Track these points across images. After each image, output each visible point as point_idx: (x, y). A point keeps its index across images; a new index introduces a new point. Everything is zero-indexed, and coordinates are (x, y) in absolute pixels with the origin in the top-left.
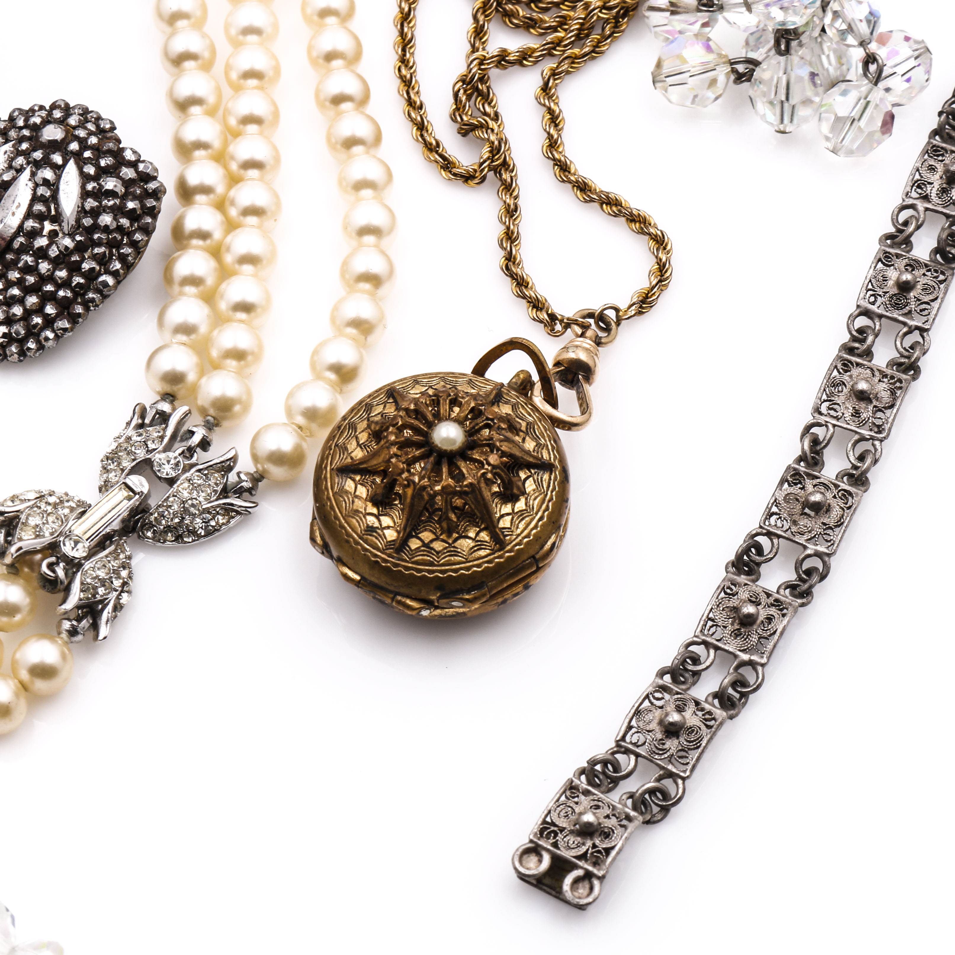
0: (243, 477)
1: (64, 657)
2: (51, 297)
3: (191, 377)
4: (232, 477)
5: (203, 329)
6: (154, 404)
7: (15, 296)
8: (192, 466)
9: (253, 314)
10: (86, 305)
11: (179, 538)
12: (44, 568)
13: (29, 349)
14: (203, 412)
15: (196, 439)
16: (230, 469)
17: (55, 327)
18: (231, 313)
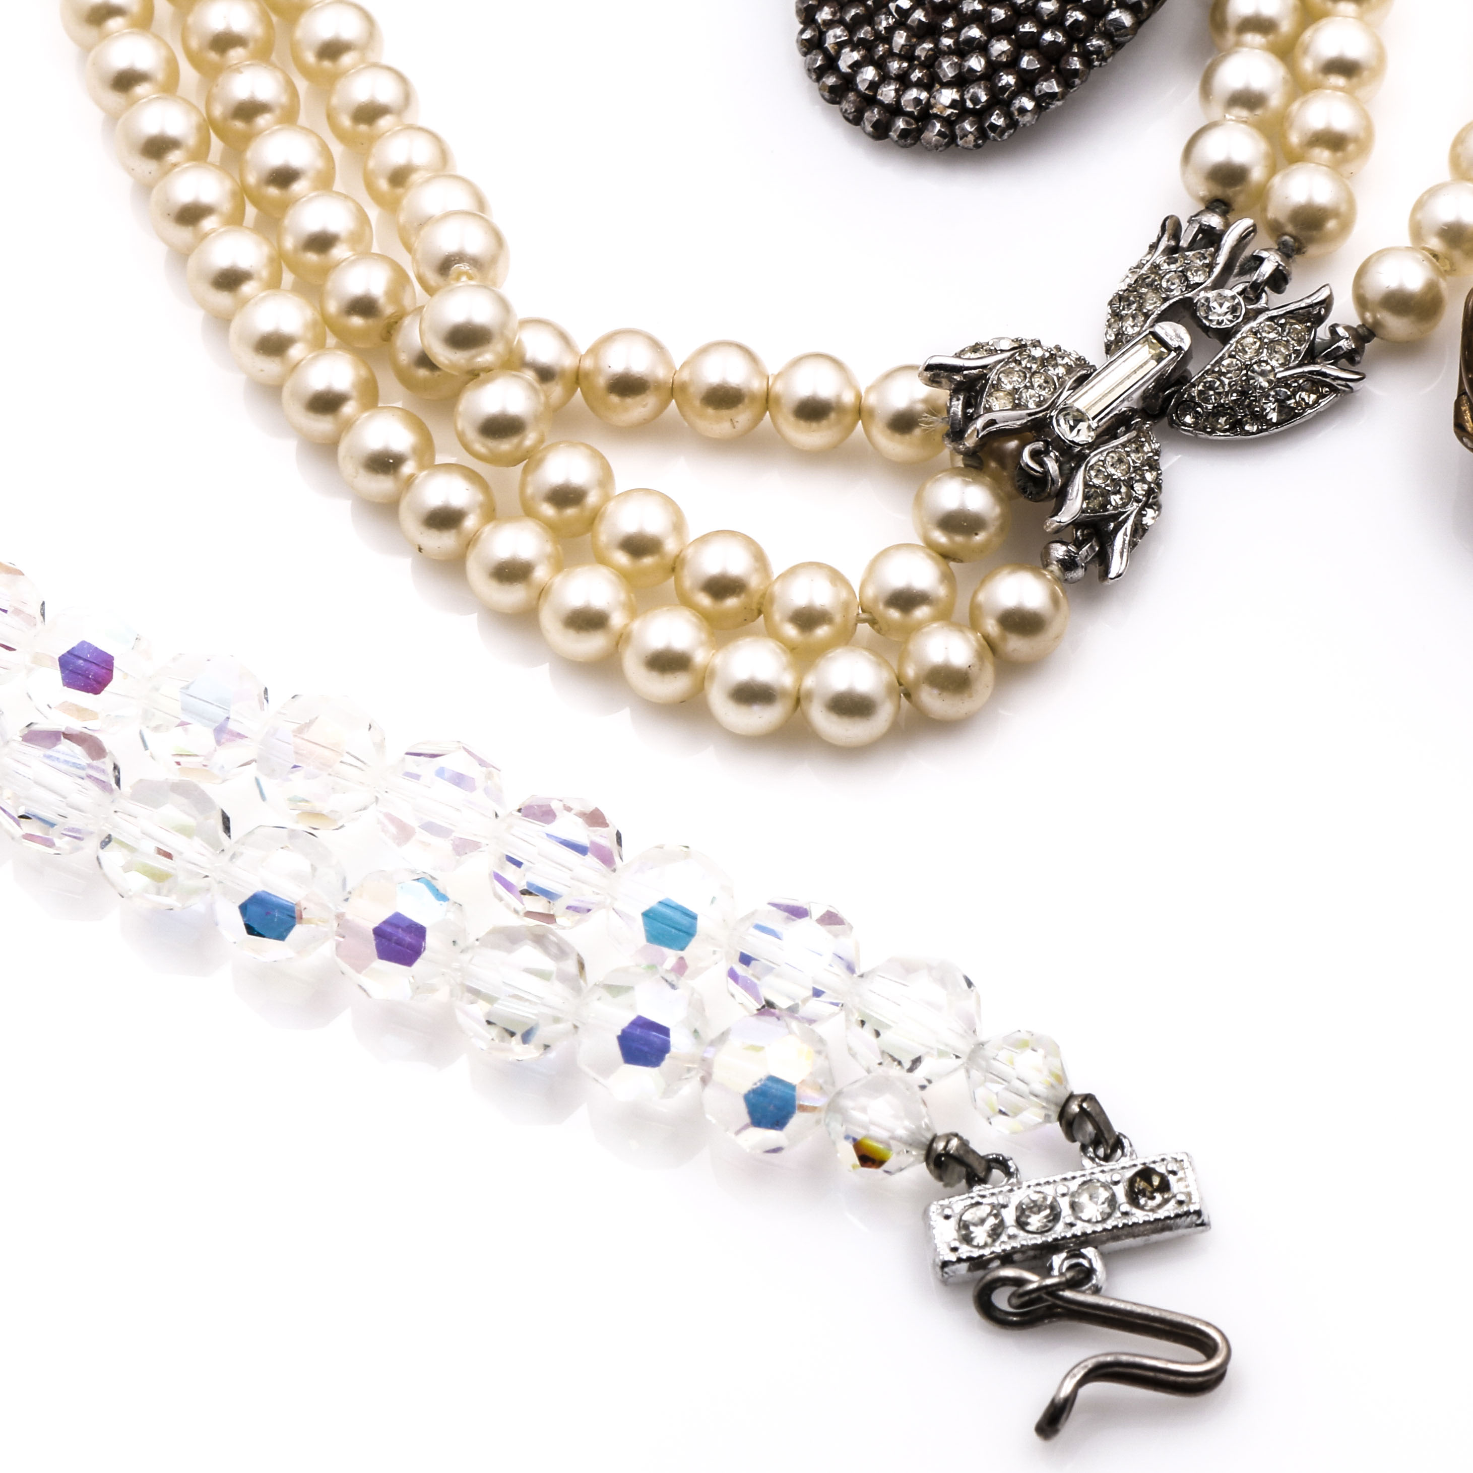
0: (1341, 331)
1: (1055, 600)
2: (1030, 43)
3: (1257, 175)
4: (1322, 333)
5: (1275, 101)
6: (1196, 216)
7: (974, 39)
8: (1260, 312)
9: (1355, 80)
10: (1086, 57)
11: (1236, 426)
13: (993, 127)
14: (1276, 229)
15: (1267, 269)
16: (1320, 320)
17: (1037, 91)
18: (1320, 76)
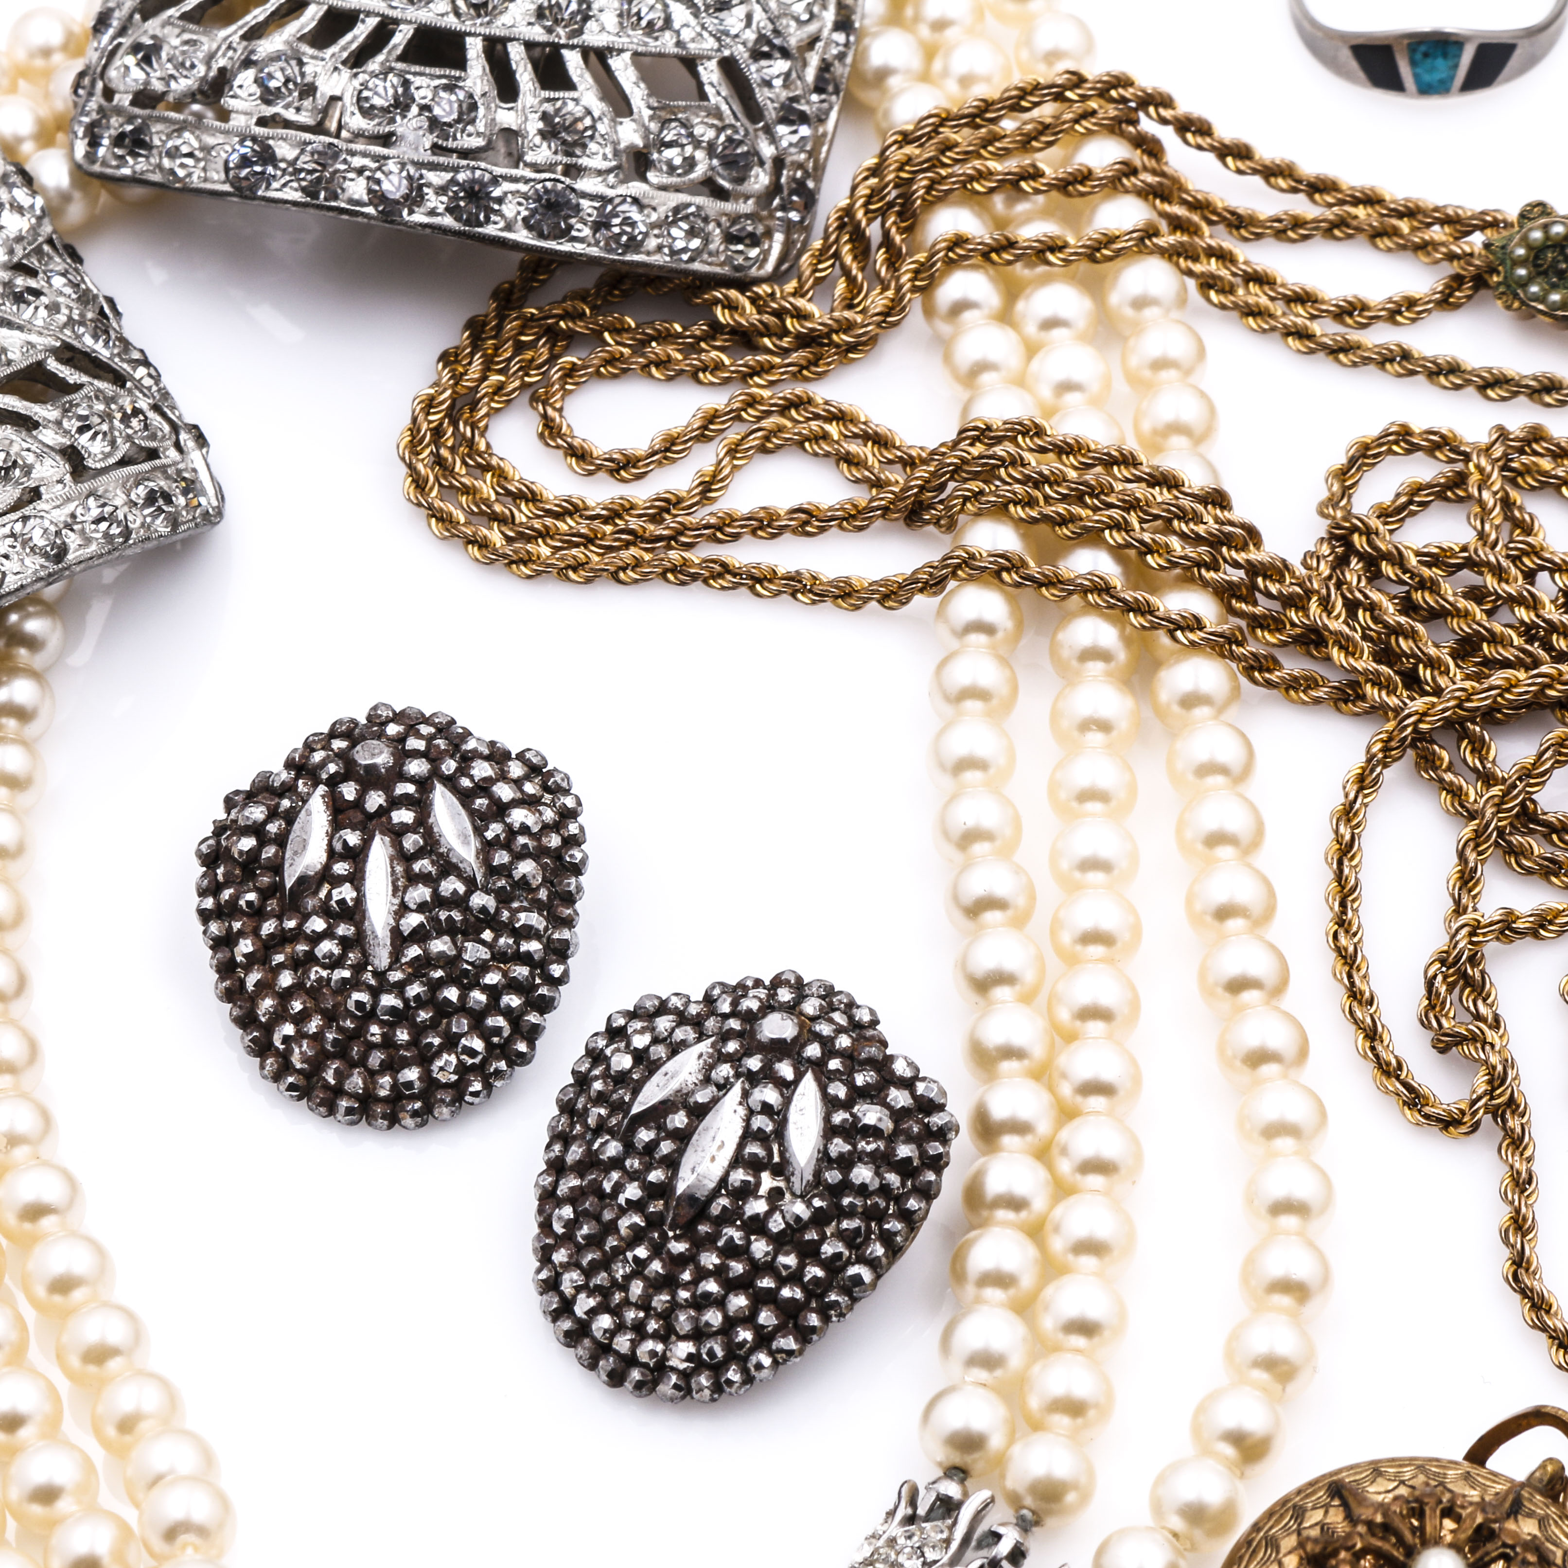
2: (769, 1298)
3: (996, 1442)
5: (1015, 1362)
6: (934, 1483)
7: (711, 1294)
9: (1096, 1340)
10: (825, 1312)
13: (730, 1383)
14: (1015, 1500)
15: (1004, 1548)
17: (774, 1347)
18: (1061, 1336)
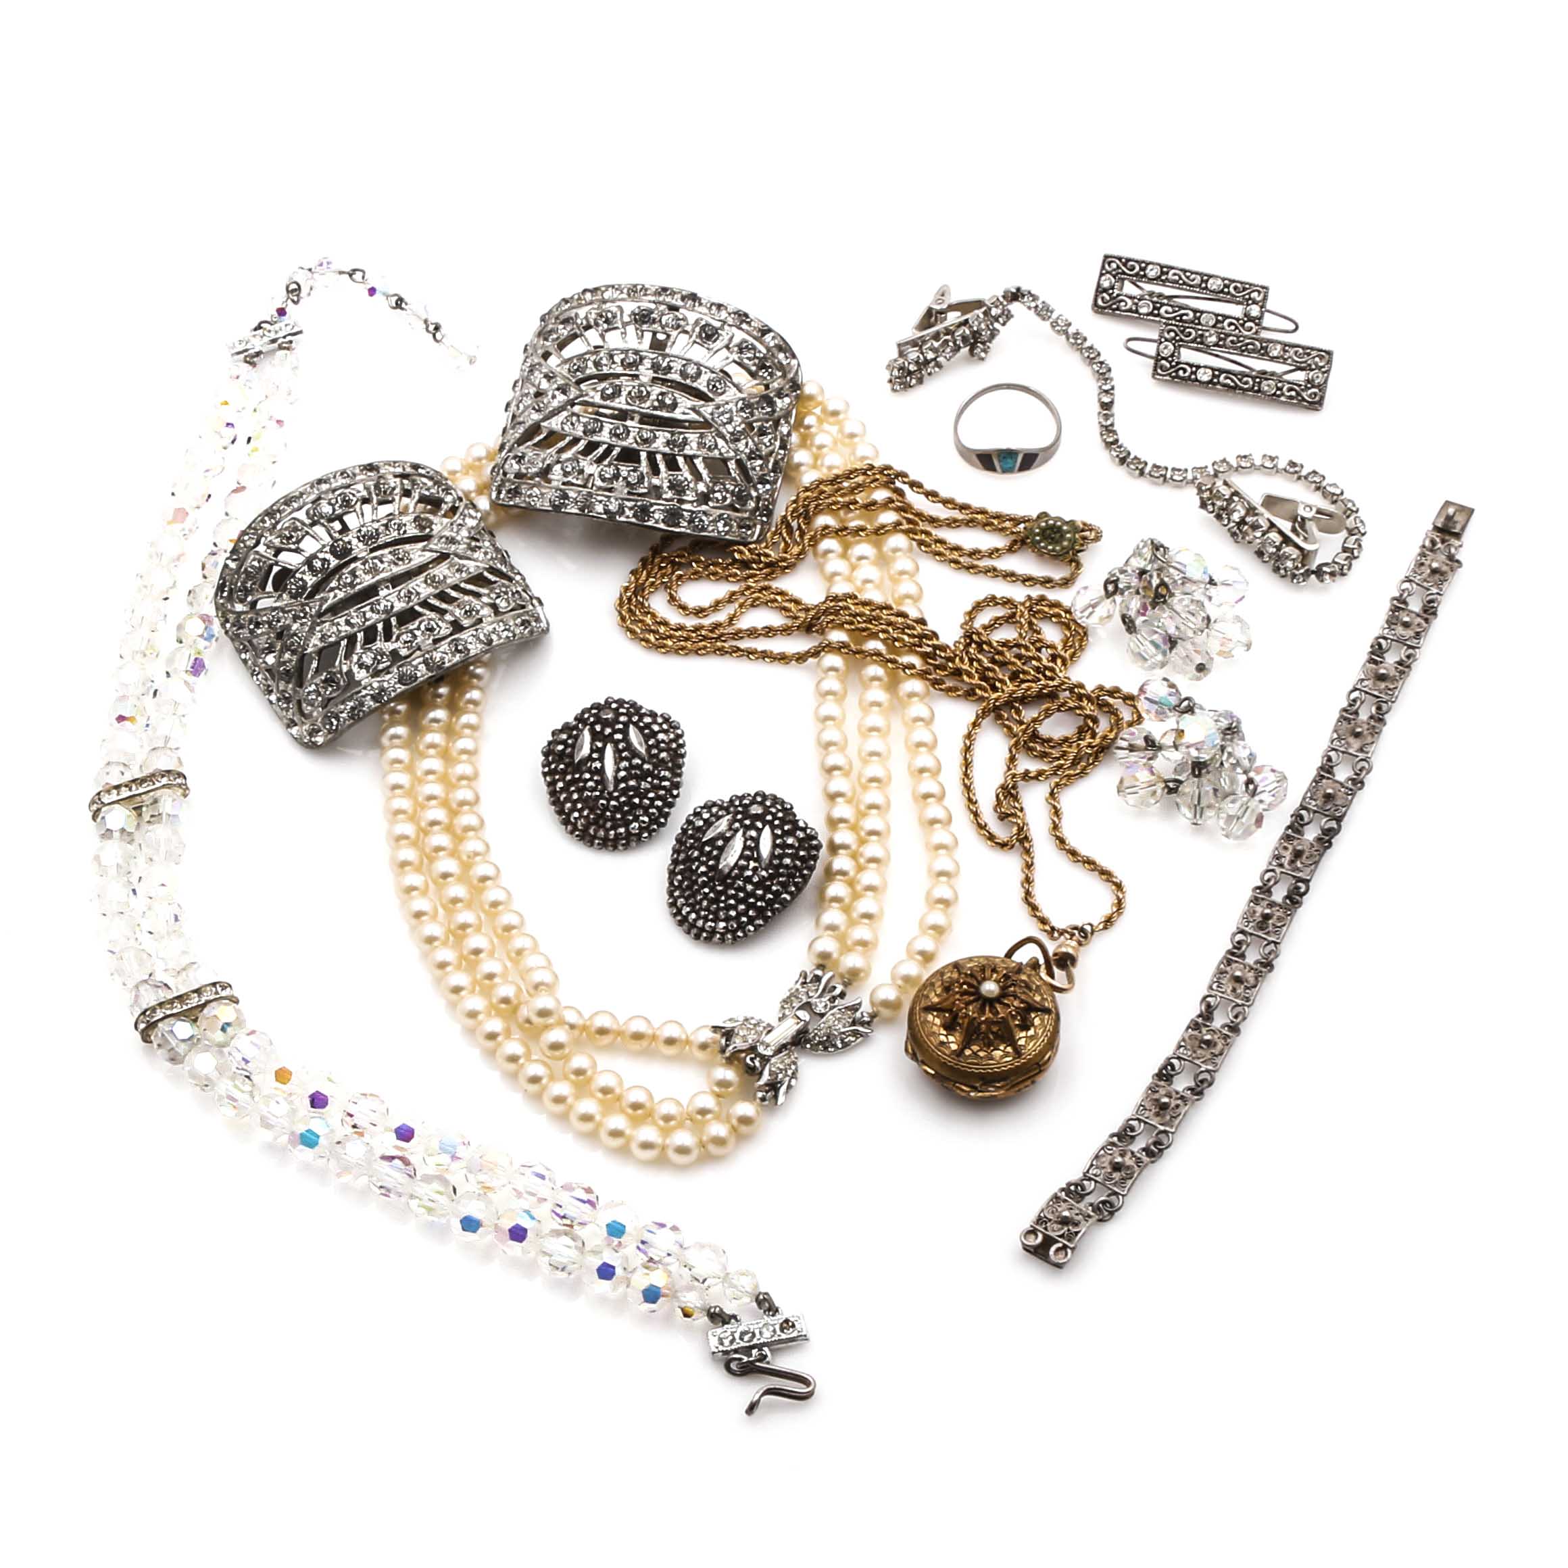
0: (865, 1014)
1: (757, 1111)
2: (753, 906)
3: (835, 955)
4: (858, 1015)
5: (843, 928)
6: (812, 971)
7: (732, 904)
8: (834, 1007)
9: (872, 920)
10: (773, 911)
11: (826, 1049)
12: (748, 1061)
13: (738, 937)
14: (842, 976)
15: (837, 992)
16: (857, 1010)
17: (755, 923)
18: (859, 919)
